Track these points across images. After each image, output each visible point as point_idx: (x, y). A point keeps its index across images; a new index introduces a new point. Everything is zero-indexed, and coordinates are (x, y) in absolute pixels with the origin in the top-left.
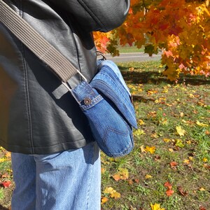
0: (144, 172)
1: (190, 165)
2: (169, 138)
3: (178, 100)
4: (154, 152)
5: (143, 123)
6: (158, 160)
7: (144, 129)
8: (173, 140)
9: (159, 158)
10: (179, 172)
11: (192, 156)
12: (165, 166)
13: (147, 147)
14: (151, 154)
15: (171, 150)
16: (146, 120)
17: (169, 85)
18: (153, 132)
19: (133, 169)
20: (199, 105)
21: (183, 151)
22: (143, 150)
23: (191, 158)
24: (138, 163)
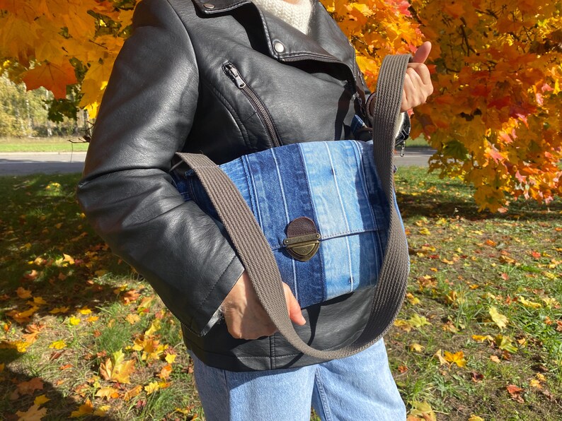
0: (463, 408)
1: (546, 393)
2: (480, 332)
3: (459, 250)
4: (465, 364)
5: (417, 301)
6: (480, 382)
7: (423, 314)
8: (490, 338)
9: (480, 377)
10: (530, 408)
11: (542, 371)
12: (498, 394)
13: (448, 354)
14: (460, 369)
15: (495, 359)
16: (418, 293)
17: (425, 219)
18: (445, 320)
19: (438, 401)
20: (503, 262)
21: (518, 361)
22: (443, 361)
23: (541, 376)
24: (442, 388)
